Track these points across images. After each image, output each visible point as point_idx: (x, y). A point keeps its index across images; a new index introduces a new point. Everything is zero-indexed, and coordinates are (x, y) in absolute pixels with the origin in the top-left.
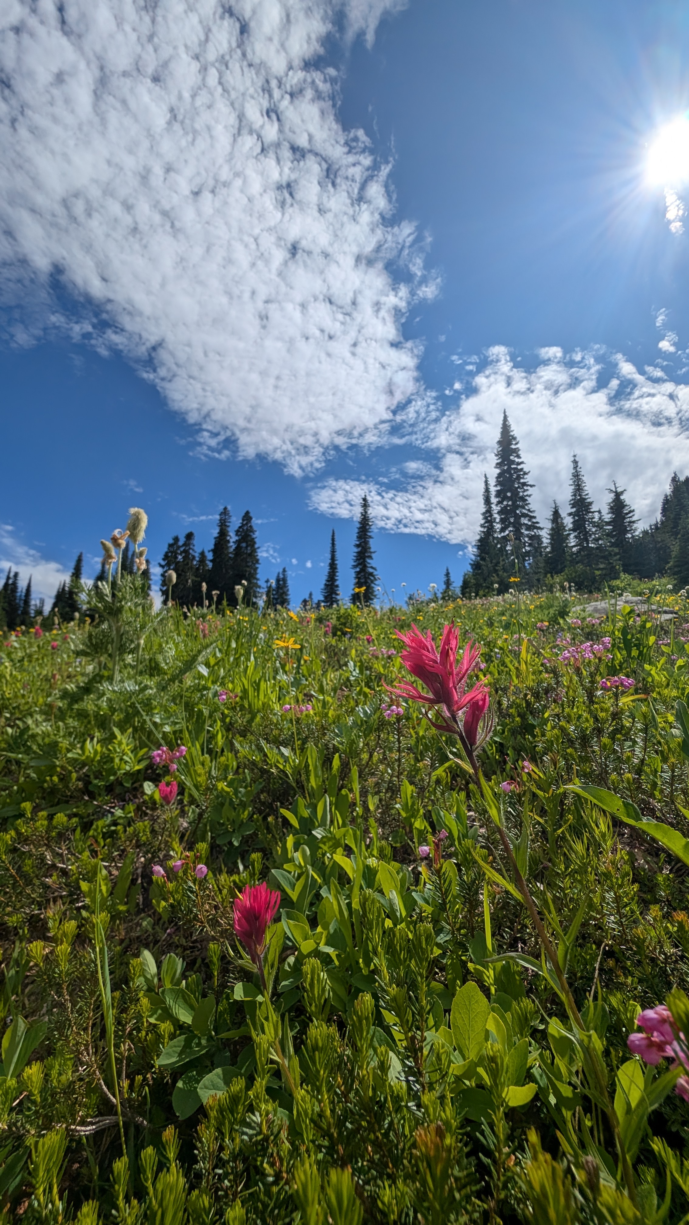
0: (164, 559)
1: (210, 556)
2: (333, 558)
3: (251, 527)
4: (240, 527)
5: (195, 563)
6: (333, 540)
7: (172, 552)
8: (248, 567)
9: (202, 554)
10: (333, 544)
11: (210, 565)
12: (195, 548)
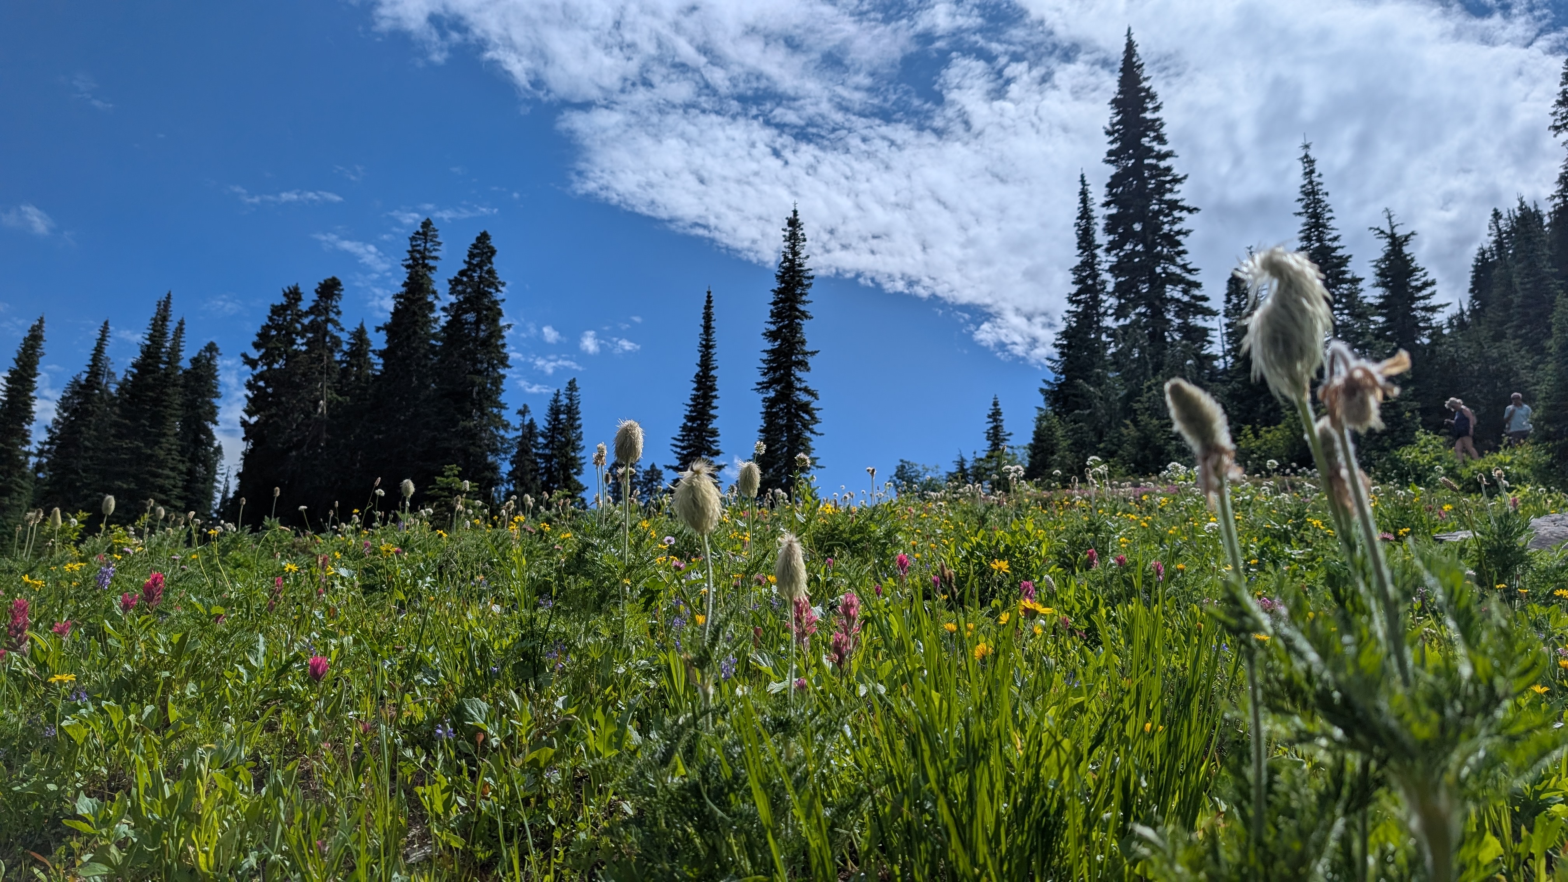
0: (257, 346)
1: (379, 341)
2: (706, 364)
3: (491, 272)
4: (462, 273)
5: (338, 357)
6: (708, 317)
7: (278, 328)
8: (479, 373)
9: (360, 335)
10: (707, 328)
11: (378, 363)
12: (341, 320)
